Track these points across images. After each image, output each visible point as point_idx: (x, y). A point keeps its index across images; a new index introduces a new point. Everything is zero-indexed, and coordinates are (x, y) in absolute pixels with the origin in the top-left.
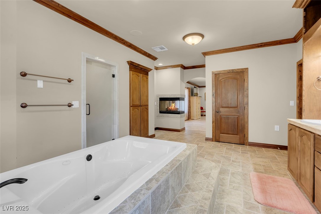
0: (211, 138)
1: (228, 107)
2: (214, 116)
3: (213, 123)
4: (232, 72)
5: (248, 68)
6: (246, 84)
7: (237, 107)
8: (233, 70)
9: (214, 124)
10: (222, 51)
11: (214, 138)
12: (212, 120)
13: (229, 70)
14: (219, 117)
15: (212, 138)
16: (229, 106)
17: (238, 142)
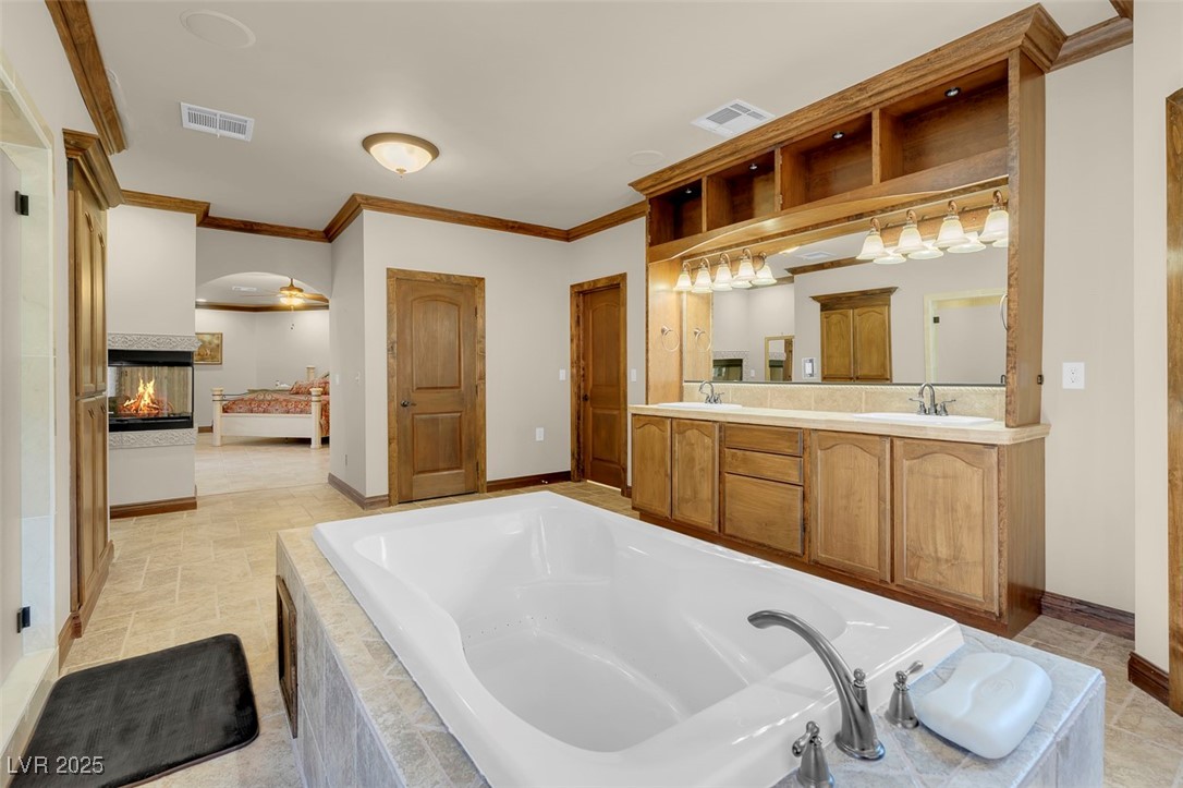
0: (384, 496)
1: (436, 388)
2: (394, 418)
3: (390, 443)
4: (447, 283)
5: (483, 279)
6: (480, 321)
7: (459, 387)
8: (448, 276)
9: (394, 445)
10: (421, 210)
11: (395, 493)
12: (389, 432)
13: (440, 274)
14: (408, 422)
15: (389, 495)
16: (439, 385)
17: (461, 487)
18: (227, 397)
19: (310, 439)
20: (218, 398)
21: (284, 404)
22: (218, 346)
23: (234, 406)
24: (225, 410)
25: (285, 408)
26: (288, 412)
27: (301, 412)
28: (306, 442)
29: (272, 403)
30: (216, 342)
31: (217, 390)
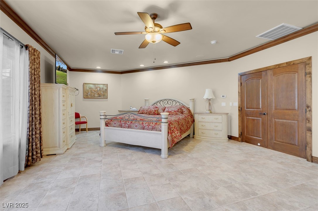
18: (108, 117)
19: (160, 150)
20: (103, 117)
21: (141, 122)
22: (106, 90)
23: (111, 122)
24: (107, 125)
25: (141, 126)
26: (144, 129)
27: (153, 129)
28: (158, 151)
29: (133, 122)
30: (105, 88)
31: (102, 112)
